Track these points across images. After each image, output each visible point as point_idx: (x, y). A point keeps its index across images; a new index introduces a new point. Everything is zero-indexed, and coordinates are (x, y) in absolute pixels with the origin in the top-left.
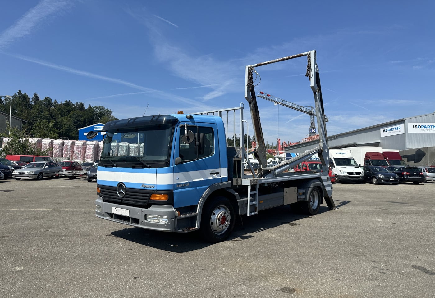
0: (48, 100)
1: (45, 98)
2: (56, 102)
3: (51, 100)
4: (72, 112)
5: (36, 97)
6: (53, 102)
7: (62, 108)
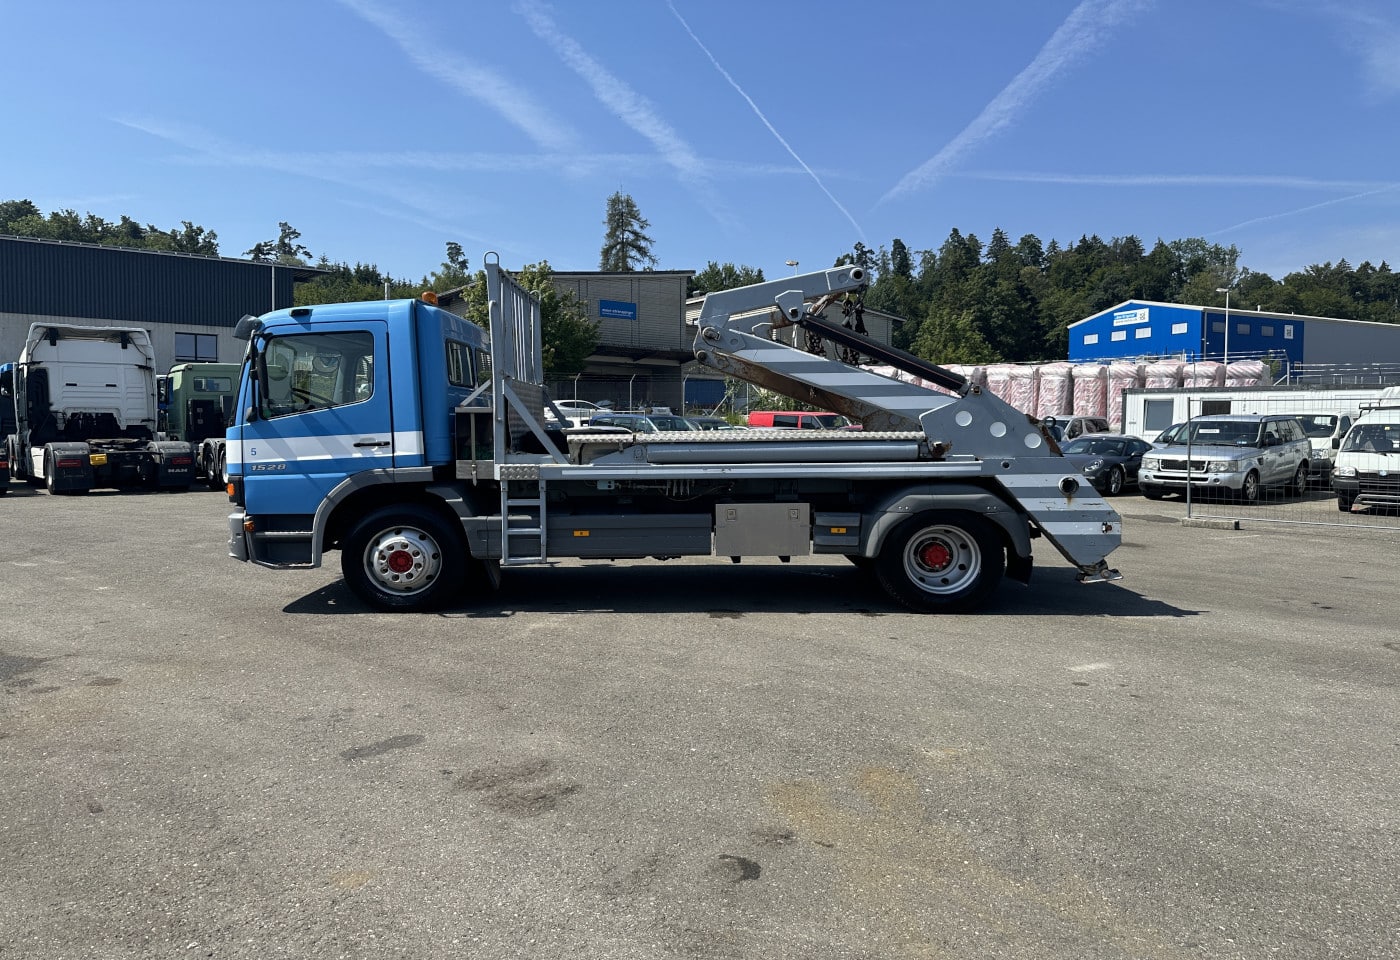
0: (1030, 244)
1: (1022, 239)
2: (1054, 248)
3: (1040, 242)
4: (1099, 271)
5: (999, 238)
6: (1044, 248)
7: (1070, 262)
